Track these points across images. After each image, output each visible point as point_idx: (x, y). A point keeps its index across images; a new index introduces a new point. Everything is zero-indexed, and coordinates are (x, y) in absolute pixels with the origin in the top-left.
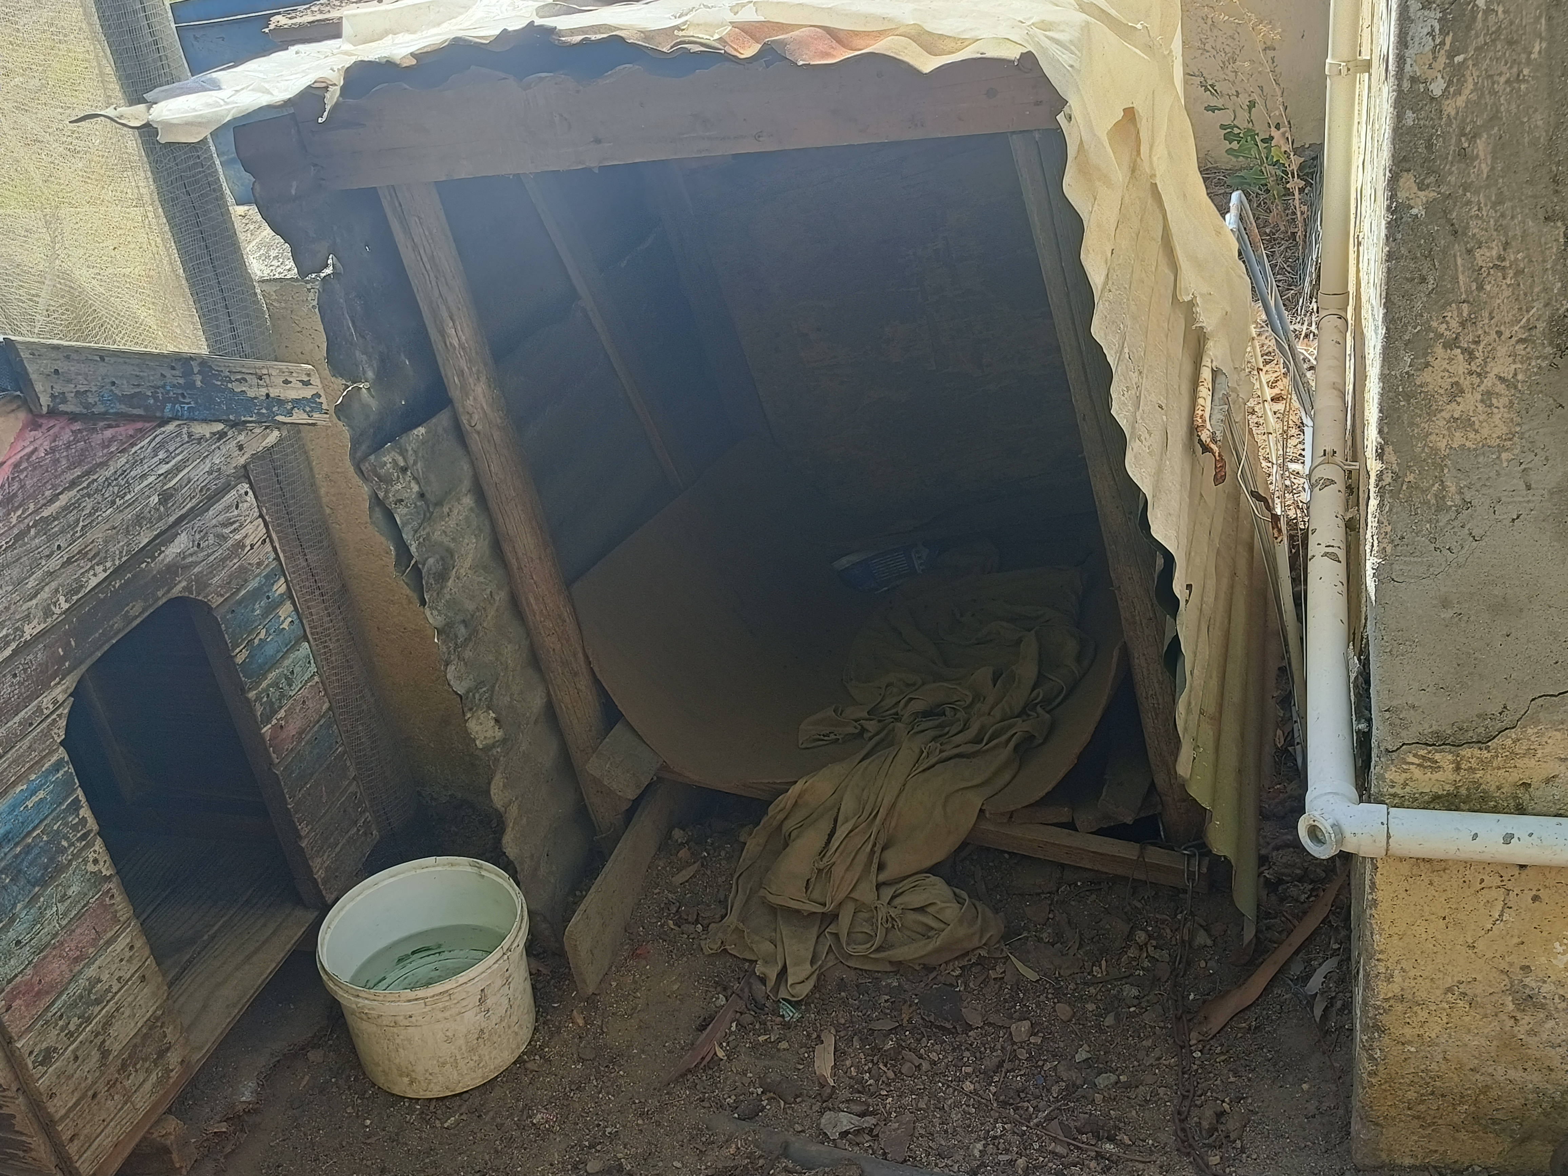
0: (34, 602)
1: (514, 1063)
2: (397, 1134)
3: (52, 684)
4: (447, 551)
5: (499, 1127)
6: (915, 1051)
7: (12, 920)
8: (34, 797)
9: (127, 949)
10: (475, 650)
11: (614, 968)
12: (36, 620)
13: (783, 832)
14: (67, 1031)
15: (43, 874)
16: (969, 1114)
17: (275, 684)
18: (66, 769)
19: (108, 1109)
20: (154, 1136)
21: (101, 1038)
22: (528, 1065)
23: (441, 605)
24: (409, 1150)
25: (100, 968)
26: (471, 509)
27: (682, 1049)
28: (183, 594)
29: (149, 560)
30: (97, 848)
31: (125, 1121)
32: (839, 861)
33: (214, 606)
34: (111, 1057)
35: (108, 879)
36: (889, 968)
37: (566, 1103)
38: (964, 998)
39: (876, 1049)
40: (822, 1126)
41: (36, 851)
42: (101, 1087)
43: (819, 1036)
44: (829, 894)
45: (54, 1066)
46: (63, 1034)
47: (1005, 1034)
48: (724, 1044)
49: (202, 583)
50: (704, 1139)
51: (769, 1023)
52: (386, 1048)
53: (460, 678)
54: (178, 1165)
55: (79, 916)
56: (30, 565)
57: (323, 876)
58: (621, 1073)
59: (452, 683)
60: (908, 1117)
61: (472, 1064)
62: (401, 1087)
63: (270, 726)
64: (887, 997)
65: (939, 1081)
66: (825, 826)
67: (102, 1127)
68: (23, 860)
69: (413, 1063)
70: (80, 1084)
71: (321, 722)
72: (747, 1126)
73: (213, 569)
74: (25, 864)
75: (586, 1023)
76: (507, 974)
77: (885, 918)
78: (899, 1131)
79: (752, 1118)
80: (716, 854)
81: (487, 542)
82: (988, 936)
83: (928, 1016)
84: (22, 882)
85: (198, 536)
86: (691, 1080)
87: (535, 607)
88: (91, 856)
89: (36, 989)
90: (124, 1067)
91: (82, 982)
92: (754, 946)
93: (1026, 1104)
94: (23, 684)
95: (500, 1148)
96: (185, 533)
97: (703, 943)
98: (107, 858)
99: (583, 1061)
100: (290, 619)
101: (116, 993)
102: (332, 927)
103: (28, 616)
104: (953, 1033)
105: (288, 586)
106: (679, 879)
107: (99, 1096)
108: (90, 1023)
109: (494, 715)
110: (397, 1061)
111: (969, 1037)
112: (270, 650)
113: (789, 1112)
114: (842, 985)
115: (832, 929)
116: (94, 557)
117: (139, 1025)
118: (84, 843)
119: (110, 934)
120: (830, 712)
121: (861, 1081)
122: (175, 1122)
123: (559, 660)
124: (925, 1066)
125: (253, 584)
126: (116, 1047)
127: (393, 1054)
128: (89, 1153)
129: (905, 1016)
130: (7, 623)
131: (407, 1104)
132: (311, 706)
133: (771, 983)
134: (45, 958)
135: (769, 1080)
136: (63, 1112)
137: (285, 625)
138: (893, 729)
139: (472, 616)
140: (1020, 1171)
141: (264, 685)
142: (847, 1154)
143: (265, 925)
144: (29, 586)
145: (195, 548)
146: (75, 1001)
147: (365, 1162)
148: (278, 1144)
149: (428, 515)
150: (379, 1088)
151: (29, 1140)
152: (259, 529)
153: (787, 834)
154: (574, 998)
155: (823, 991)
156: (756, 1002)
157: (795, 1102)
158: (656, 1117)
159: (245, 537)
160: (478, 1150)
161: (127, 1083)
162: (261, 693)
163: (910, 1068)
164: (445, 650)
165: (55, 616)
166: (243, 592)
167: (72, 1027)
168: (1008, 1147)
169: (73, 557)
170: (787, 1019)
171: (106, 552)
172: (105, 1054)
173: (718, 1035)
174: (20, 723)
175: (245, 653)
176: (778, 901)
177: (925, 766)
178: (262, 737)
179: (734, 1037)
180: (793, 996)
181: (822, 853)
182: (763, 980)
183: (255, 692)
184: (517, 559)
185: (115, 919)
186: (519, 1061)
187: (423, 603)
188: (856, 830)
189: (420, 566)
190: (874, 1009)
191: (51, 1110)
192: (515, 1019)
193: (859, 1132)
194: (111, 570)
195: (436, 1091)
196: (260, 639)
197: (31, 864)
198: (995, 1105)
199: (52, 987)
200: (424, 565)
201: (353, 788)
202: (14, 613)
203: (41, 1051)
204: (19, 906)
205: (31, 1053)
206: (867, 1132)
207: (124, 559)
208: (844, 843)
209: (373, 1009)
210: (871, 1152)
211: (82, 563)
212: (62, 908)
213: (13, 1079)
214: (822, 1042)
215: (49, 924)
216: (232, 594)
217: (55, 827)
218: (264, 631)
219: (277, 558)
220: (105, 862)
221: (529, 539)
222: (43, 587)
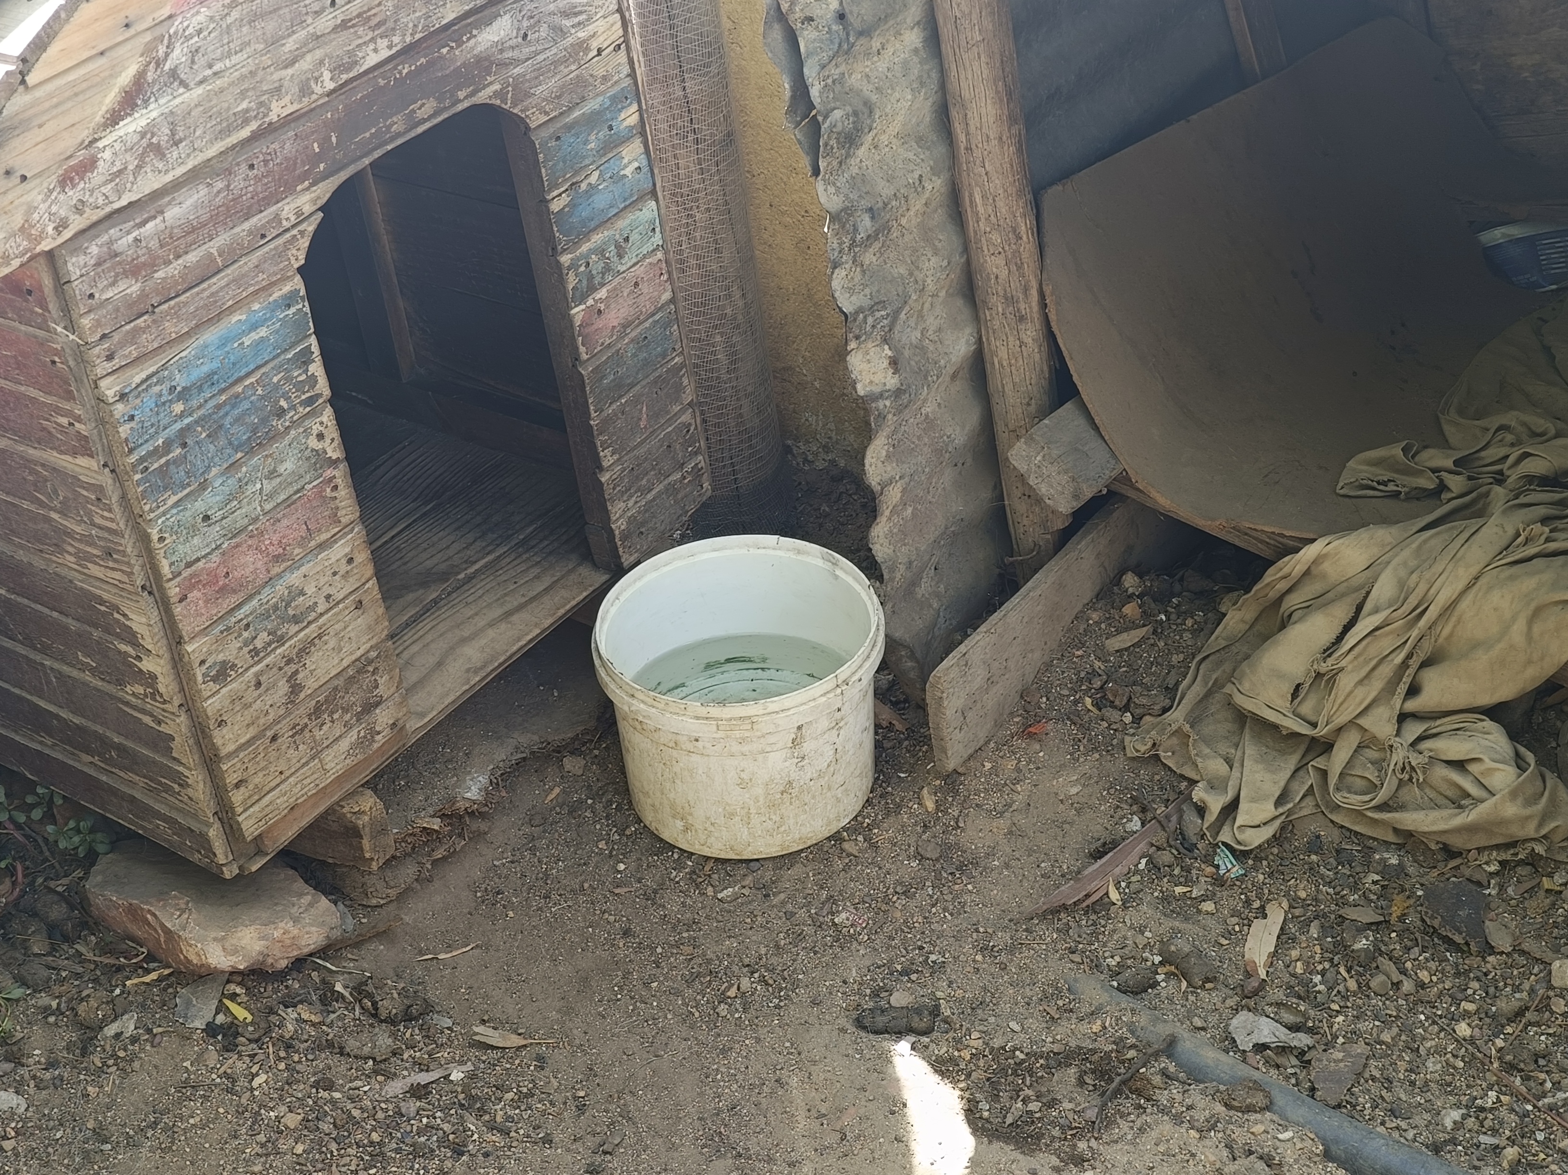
0: (290, 71)
1: (829, 839)
2: (655, 892)
3: (299, 188)
4: (865, 104)
5: (790, 915)
6: (1398, 962)
7: (203, 486)
8: (253, 334)
9: (344, 561)
10: (882, 254)
11: (992, 745)
12: (288, 97)
13: (1282, 610)
14: (251, 647)
15: (250, 438)
16: (1454, 1068)
17: (601, 251)
18: (300, 306)
19: (289, 760)
20: (344, 810)
21: (293, 667)
22: (846, 846)
23: (841, 181)
24: (665, 916)
25: (305, 576)
26: (916, 51)
27: (1063, 876)
28: (493, 101)
29: (454, 44)
30: (325, 419)
31: (308, 780)
32: (1350, 667)
33: (533, 125)
34: (302, 695)
35: (334, 463)
36: (1391, 838)
37: (884, 907)
38: (1492, 906)
39: (1341, 947)
40: (1231, 1028)
41: (246, 405)
42: (284, 727)
43: (1263, 908)
44: (1325, 712)
45: (229, 688)
46: (246, 649)
47: (1541, 971)
48: (1123, 884)
49: (521, 91)
50: (1060, 1003)
51: (1194, 872)
52: (659, 775)
53: (851, 291)
54: (367, 855)
55: (288, 503)
56: (292, 20)
57: (623, 527)
58: (970, 887)
59: (837, 295)
60: (1360, 1048)
61: (769, 825)
62: (671, 832)
63: (583, 307)
64: (1377, 877)
65: (1422, 1013)
66: (1341, 613)
67: (278, 780)
68: (227, 414)
69: (692, 804)
70: (258, 718)
71: (657, 317)
72: (1126, 1001)
73: (540, 73)
74: (229, 419)
75: (937, 809)
76: (838, 715)
77: (1400, 764)
78: (1342, 1065)
79: (1137, 994)
80: (1179, 621)
81: (929, 103)
82: (1553, 825)
83: (1432, 918)
84: (222, 442)
85: (525, 23)
86: (1064, 921)
87: (981, 209)
88: (316, 429)
89: (221, 583)
90: (317, 712)
91: (280, 588)
92: (1199, 760)
93: (1543, 1076)
94: (260, 180)
95: (782, 943)
96: (507, 17)
97: (1127, 739)
98: (336, 435)
99: (922, 858)
100: (636, 164)
101: (322, 615)
102: (622, 599)
103: (278, 89)
104: (1463, 952)
105: (641, 116)
106: (1117, 643)
107: (280, 741)
108: (283, 644)
109: (890, 353)
110: (672, 796)
111: (1486, 962)
112: (600, 201)
113: (1192, 998)
114: (1315, 845)
115: (1320, 763)
116: (379, 25)
117: (345, 663)
118: (308, 409)
119: (324, 536)
120: (1396, 451)
121: (1307, 984)
122: (372, 800)
123: (1001, 293)
124: (1407, 986)
125: (592, 105)
126: (311, 684)
127: (668, 785)
128: (256, 808)
129: (1396, 911)
130: (250, 94)
131: (676, 856)
132: (645, 291)
133: (1212, 816)
134: (237, 546)
135: (1173, 948)
136: (231, 747)
137: (628, 171)
138: (1487, 494)
139: (886, 205)
140: (1505, 1164)
141: (585, 248)
142: (1256, 1075)
143: (537, 577)
144: (287, 48)
145: (520, 40)
146: (268, 611)
147: (606, 916)
148: (504, 865)
149: (845, 47)
150: (645, 826)
151: (187, 773)
152: (614, 28)
153: (1286, 615)
154: (928, 772)
155: (1286, 846)
156: (1184, 839)
157: (1202, 987)
158: (1003, 957)
159: (593, 36)
160: (754, 938)
161: (318, 734)
162: (578, 259)
163: (1383, 984)
164: (835, 245)
165: (314, 97)
166: (577, 113)
167: (259, 644)
168: (1497, 1127)
169: (351, 20)
170: (1222, 872)
171: (395, 21)
172: (295, 688)
173: (1117, 871)
174: (250, 232)
175: (565, 199)
176: (1248, 705)
177: (1517, 557)
178: (570, 320)
179: (1139, 878)
180: (1239, 843)
181: (1328, 651)
182: (1201, 811)
183: (570, 256)
184: (968, 134)
185: (335, 518)
186: (836, 838)
187: (816, 172)
188: (1386, 629)
189: (820, 118)
190: (1354, 888)
191: (218, 741)
192: (840, 779)
193: (1284, 1050)
194: (399, 48)
195: (716, 849)
196: (590, 184)
197: (237, 420)
198: (1496, 1065)
199: (242, 586)
200: (826, 117)
201: (686, 417)
202: (261, 82)
203: (215, 663)
204: (214, 471)
205: (203, 662)
206: (1295, 1052)
207: (418, 36)
208: (1364, 643)
209: (649, 717)
210: (1293, 1081)
211: (360, 30)
212: (268, 487)
213: (177, 690)
214: (1265, 916)
215: (249, 504)
216: (561, 114)
217: (275, 380)
218: (596, 174)
219: (633, 75)
220: (333, 440)
221: (989, 107)
222: (304, 54)
